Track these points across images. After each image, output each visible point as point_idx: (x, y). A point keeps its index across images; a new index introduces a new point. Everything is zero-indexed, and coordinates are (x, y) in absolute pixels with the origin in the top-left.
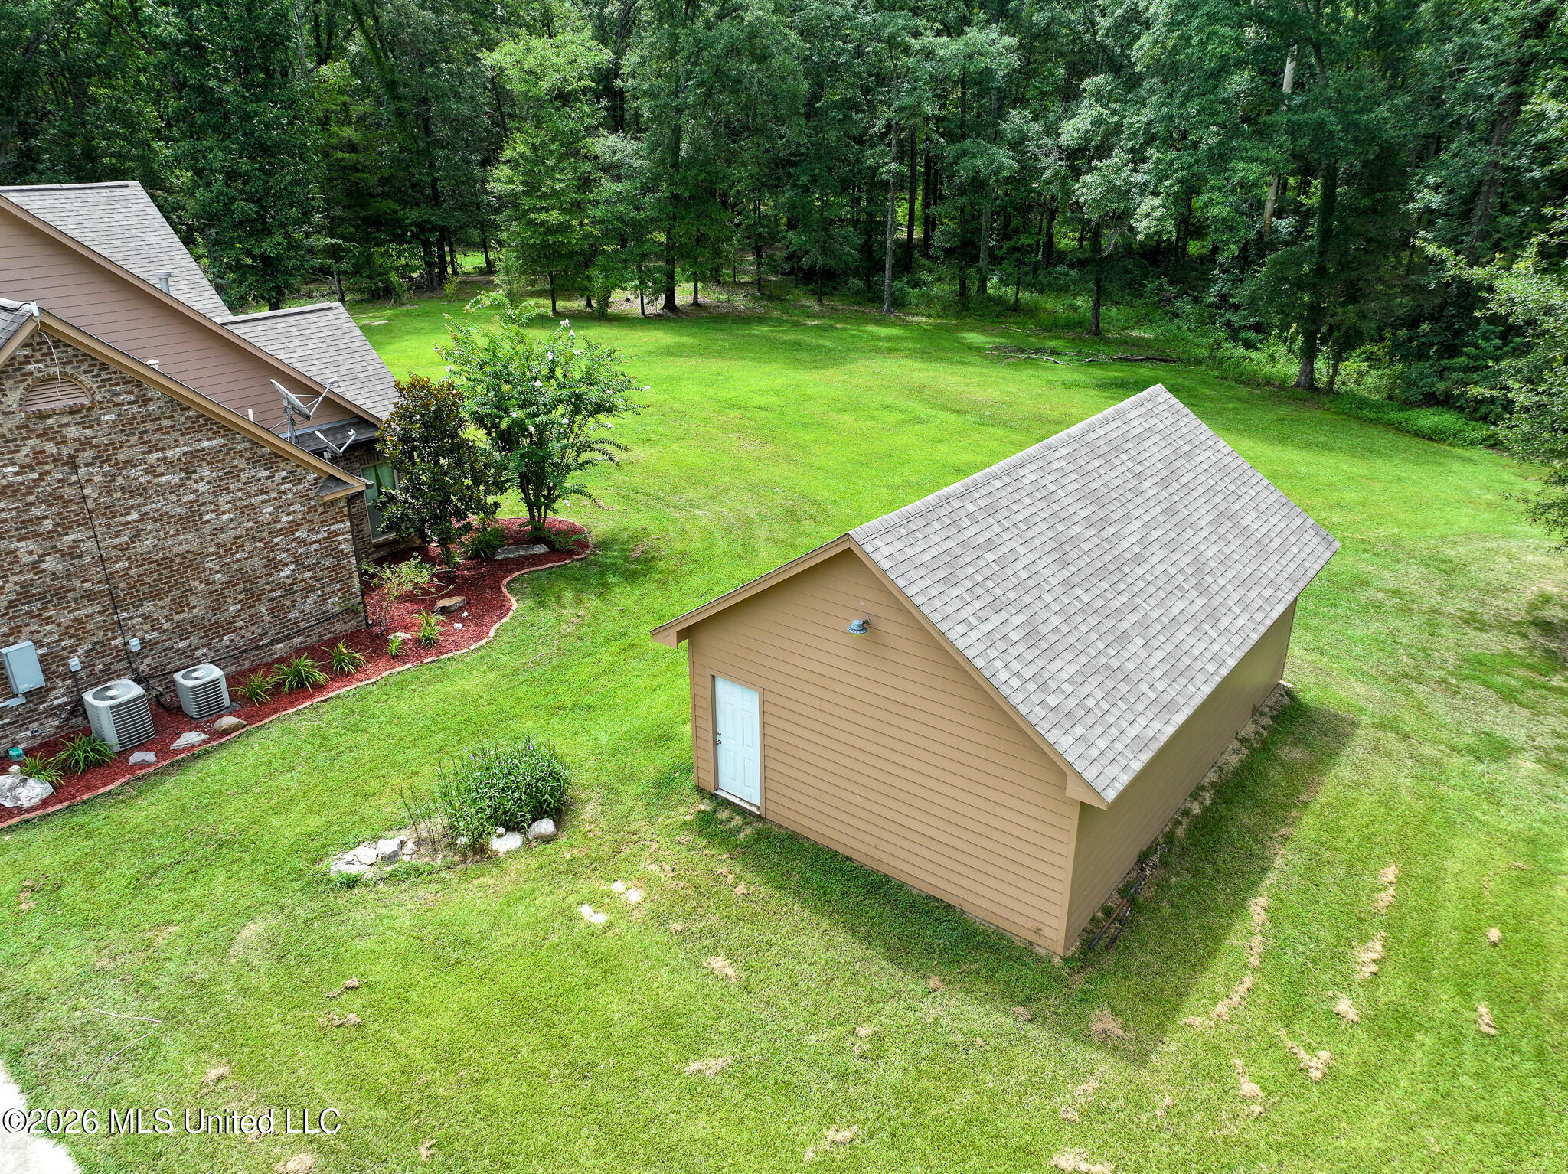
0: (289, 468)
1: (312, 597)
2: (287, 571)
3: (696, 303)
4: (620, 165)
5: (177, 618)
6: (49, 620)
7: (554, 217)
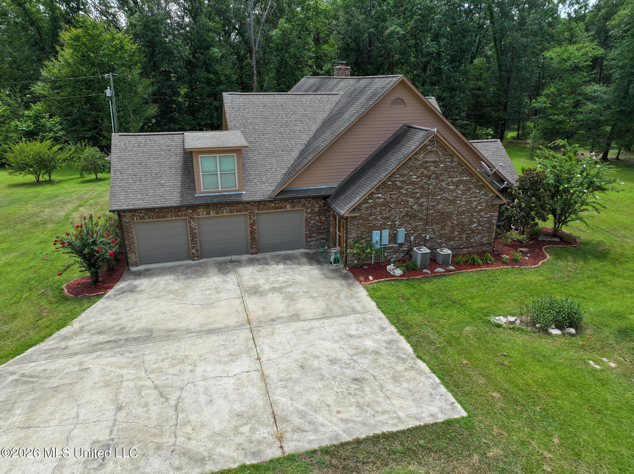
0: (485, 191)
1: (479, 236)
2: (474, 225)
3: (617, 158)
4: (597, 97)
5: (440, 232)
6: (410, 224)
7: (561, 117)
